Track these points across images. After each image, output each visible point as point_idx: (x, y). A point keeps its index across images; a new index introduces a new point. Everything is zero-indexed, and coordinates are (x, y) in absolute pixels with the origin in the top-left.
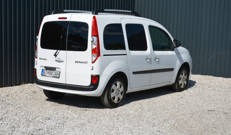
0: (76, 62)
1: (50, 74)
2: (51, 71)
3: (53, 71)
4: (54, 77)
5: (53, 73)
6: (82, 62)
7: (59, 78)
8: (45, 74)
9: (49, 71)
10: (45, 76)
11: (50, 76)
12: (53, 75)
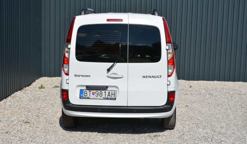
0: (144, 77)
1: (97, 95)
2: (99, 91)
3: (103, 91)
4: (107, 99)
5: (104, 94)
6: (153, 77)
7: (115, 99)
8: (88, 96)
9: (95, 91)
10: (89, 98)
11: (99, 97)
12: (104, 96)
